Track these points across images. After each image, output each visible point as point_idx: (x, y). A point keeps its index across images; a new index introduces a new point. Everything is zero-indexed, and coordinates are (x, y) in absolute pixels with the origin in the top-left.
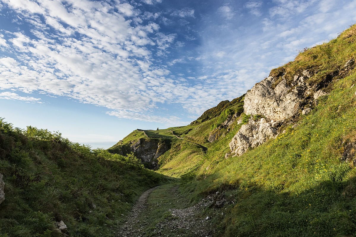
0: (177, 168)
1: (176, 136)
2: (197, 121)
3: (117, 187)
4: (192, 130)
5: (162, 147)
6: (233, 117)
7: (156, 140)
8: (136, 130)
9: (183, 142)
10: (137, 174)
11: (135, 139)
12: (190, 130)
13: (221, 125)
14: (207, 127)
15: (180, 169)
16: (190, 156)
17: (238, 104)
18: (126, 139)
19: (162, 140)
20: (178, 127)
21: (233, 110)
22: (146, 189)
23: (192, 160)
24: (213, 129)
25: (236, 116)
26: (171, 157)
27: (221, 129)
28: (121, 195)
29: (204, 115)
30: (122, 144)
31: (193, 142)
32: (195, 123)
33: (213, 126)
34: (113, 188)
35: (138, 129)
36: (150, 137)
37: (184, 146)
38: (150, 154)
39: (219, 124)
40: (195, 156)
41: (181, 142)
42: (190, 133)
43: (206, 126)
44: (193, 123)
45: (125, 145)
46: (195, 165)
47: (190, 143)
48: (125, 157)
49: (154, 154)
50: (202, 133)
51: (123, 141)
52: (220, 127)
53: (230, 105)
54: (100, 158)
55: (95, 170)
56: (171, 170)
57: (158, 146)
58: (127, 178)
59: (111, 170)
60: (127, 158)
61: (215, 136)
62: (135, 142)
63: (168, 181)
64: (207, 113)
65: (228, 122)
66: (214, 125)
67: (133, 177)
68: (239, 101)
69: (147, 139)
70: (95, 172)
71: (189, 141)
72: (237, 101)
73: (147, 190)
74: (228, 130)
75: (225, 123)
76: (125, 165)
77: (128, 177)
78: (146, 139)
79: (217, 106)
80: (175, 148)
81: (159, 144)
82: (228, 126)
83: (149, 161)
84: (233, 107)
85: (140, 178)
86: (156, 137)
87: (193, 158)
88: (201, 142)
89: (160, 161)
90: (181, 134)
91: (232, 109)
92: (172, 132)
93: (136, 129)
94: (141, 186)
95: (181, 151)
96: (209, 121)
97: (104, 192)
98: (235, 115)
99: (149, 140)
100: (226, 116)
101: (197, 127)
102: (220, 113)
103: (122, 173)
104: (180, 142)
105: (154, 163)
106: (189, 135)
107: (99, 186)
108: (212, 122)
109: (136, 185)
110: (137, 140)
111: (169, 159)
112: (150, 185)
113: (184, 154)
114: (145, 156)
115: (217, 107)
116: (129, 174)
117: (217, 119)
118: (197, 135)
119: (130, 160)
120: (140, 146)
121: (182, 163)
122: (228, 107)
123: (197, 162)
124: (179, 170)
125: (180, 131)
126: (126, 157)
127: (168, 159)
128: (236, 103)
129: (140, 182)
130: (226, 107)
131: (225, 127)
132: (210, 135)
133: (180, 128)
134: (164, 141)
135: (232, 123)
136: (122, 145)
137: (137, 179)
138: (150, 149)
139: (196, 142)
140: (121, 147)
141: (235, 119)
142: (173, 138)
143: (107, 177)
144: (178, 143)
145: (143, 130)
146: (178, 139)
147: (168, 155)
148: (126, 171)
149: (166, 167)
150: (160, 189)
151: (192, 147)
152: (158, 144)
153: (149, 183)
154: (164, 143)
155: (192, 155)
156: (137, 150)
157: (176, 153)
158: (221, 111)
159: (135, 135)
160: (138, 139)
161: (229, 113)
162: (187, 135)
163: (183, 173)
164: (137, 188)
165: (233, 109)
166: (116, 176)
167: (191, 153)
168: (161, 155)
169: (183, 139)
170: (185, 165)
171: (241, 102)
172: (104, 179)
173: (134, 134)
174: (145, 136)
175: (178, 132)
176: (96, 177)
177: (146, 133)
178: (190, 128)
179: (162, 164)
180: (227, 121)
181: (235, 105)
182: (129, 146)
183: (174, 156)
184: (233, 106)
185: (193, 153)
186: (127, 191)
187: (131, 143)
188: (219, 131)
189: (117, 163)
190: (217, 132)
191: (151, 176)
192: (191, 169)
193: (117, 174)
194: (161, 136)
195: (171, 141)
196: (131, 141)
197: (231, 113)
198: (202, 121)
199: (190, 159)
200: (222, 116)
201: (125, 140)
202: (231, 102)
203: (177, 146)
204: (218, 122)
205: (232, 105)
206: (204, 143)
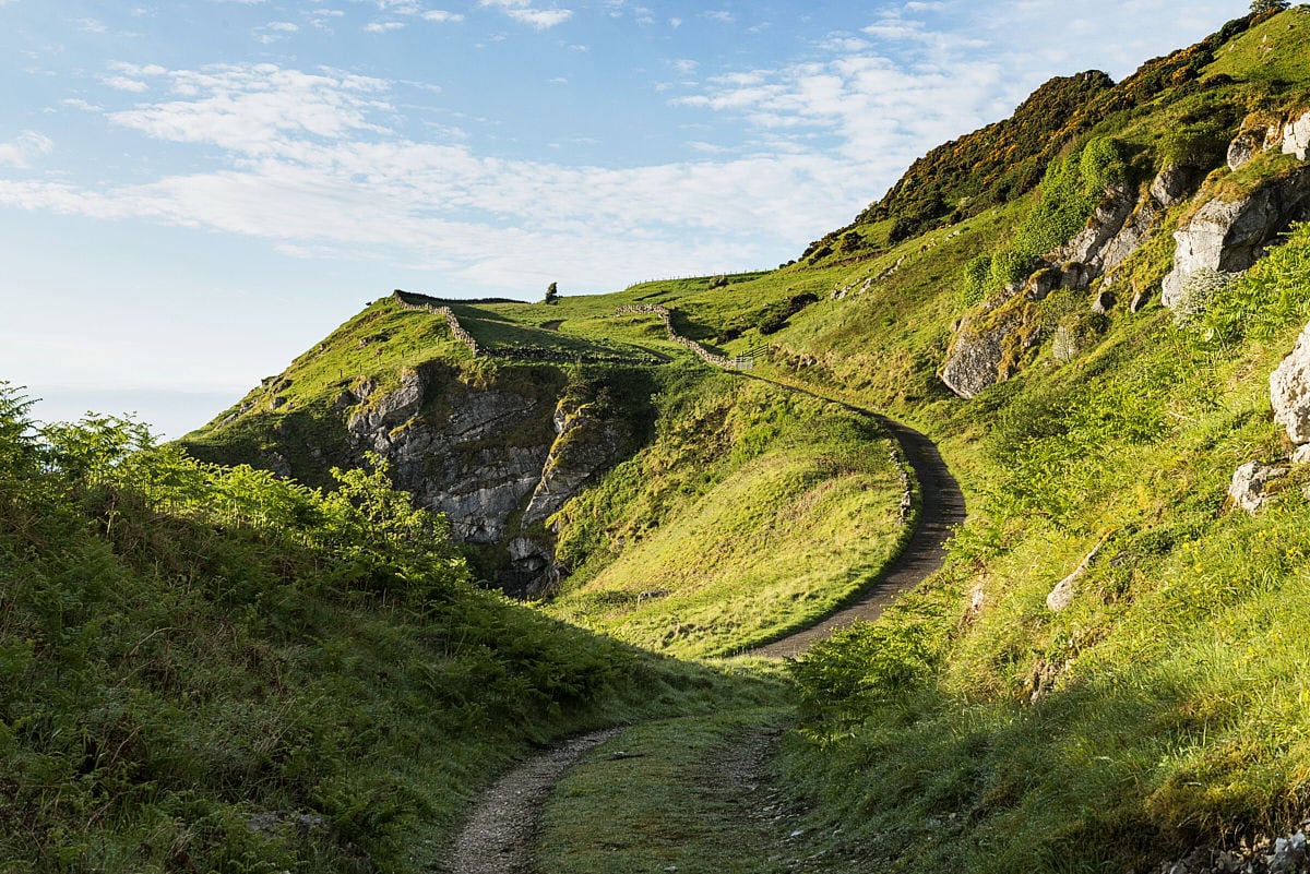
0: (707, 586)
1: (694, 345)
2: (856, 235)
3: (263, 746)
4: (814, 298)
5: (586, 429)
6: (1141, 201)
7: (541, 376)
8: (383, 301)
9: (752, 390)
10: (420, 637)
11: (376, 367)
12: (801, 301)
13: (1041, 263)
14: (934, 279)
15: (727, 593)
16: (799, 503)
17: (1186, 100)
18: (314, 366)
19: (586, 373)
20: (705, 280)
21: (1140, 148)
22: (503, 757)
23: (818, 533)
24: (979, 292)
25: (1163, 195)
26: (657, 503)
27: (1039, 297)
28: (303, 828)
29: (910, 188)
30: (281, 401)
31: (821, 391)
32: (836, 246)
33: (981, 271)
34: (231, 758)
35: (399, 293)
36: (494, 353)
37: (755, 422)
38: (498, 481)
39: (1031, 260)
40: (839, 497)
41: (734, 396)
42: (800, 323)
43: (924, 274)
44: (826, 252)
45: (302, 414)
46: (845, 569)
47: (802, 404)
48: (317, 494)
49: (526, 480)
50: (892, 322)
51: (289, 383)
52: (1040, 280)
53: (1115, 108)
54: (107, 496)
55: (68, 600)
56: (656, 604)
57: (553, 425)
58: (337, 668)
59: (208, 597)
60: (333, 506)
61: (995, 350)
62: (380, 392)
63: (663, 691)
64: (933, 172)
65: (1101, 242)
66: (988, 263)
67: (392, 659)
68: (1192, 74)
69: (473, 365)
70: (69, 619)
71: (796, 383)
72: (1176, 75)
73: (507, 769)
74: (1096, 306)
75: (1079, 249)
76: (319, 560)
77: (349, 661)
78: (465, 365)
79: (1009, 115)
80: (684, 434)
81: (568, 409)
82: (1097, 272)
83: (490, 531)
84: (1145, 120)
85: (444, 666)
86: (540, 355)
87: (823, 513)
88: (889, 393)
89: (566, 535)
90: (733, 334)
91: (1136, 141)
92: (660, 315)
93: (389, 294)
94: (455, 733)
95: (733, 458)
96: (947, 234)
97: (144, 797)
98: (1158, 187)
99: (486, 372)
100: (1087, 192)
101: (857, 275)
102: (1042, 172)
103: (301, 627)
104: (722, 393)
105: (522, 548)
106: (795, 340)
107: (101, 743)
108: (977, 239)
109: (417, 729)
110: (393, 373)
111: (640, 521)
112: (531, 729)
113: (756, 480)
114: (453, 493)
115: (1014, 121)
116: (358, 635)
117: (1016, 218)
118: (857, 340)
119: (357, 520)
120: (416, 423)
121: (740, 551)
122: (1104, 124)
123: (860, 548)
124: (722, 604)
125: (726, 307)
126: (324, 496)
127: (631, 523)
128: (1169, 91)
129: (448, 701)
130: (1086, 125)
131: (1082, 277)
132: (961, 341)
133: (724, 283)
134: (600, 385)
135: (1134, 249)
136: (283, 409)
137: (424, 674)
138: (496, 444)
139: (847, 391)
140: (278, 424)
141: (1153, 216)
142: (669, 359)
143: (170, 656)
144: (711, 403)
145: (437, 303)
146: (703, 372)
147: (630, 491)
148: (327, 610)
149: (615, 578)
150: (624, 764)
151: (817, 428)
152: (560, 405)
153: (520, 709)
154: (602, 402)
155: (820, 493)
156: (395, 446)
157: (692, 478)
158: (1047, 159)
159: (383, 337)
160: (403, 363)
161: (1114, 173)
162: (775, 339)
163: (751, 626)
164: (427, 750)
165: (1146, 140)
166: (250, 652)
167: (809, 480)
168: (575, 492)
169: (745, 367)
170: (763, 568)
171: (1209, 84)
172: (144, 674)
173: (369, 330)
174: (454, 346)
175: (709, 317)
176: (71, 661)
177: (463, 325)
178: (800, 285)
179: (583, 555)
180: (1089, 236)
181: (1163, 107)
182: (335, 419)
183: (678, 500)
184: (1146, 113)
185: (822, 476)
186: (350, 789)
187: (351, 399)
188: (1030, 314)
189: (255, 539)
190: (1010, 316)
191: (536, 656)
192: (812, 597)
193: (254, 634)
194: (578, 346)
195: (658, 389)
196: (347, 382)
197: (1128, 171)
198: (898, 236)
199: (803, 520)
200: (1058, 190)
201: (303, 372)
202: (1124, 84)
203: (700, 424)
204: (1022, 241)
205: (1132, 104)
206: (908, 399)
